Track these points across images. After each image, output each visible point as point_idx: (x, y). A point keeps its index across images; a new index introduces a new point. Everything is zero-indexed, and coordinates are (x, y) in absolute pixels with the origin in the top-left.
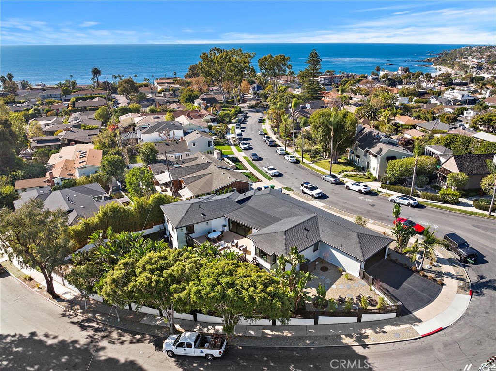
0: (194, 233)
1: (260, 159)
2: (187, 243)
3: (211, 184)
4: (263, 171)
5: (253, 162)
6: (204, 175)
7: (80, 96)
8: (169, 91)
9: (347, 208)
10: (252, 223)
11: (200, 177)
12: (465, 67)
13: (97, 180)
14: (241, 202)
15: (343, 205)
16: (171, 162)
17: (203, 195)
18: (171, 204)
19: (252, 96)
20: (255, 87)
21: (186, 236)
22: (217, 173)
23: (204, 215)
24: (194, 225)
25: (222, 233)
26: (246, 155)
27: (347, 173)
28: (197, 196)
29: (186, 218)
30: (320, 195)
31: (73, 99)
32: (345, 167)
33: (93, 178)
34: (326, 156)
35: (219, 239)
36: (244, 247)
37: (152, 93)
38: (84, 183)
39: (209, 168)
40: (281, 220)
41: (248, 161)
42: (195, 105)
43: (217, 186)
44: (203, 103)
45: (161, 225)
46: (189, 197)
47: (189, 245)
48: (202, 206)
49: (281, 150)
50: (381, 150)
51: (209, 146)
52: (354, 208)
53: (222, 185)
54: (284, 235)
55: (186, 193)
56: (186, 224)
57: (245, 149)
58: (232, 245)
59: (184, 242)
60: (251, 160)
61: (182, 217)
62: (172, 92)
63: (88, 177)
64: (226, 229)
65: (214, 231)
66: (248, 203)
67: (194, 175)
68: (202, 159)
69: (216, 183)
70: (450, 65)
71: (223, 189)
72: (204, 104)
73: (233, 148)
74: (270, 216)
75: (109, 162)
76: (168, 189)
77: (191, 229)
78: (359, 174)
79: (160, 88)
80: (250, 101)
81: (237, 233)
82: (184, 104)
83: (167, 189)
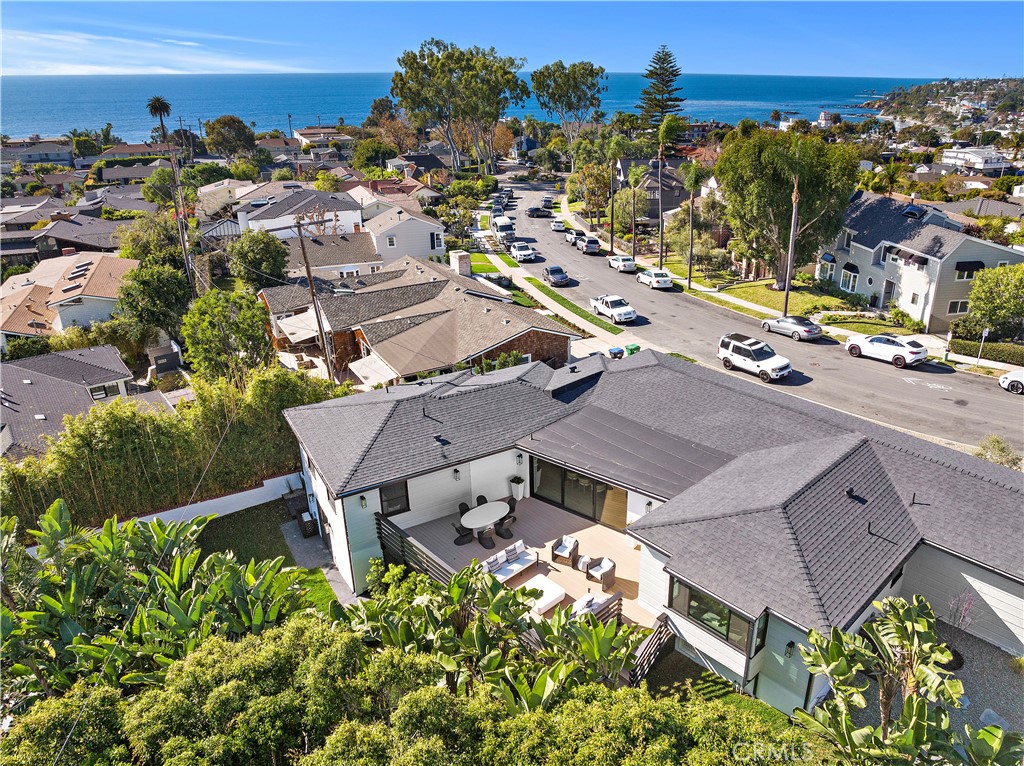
0: (407, 508)
1: (573, 283)
2: (383, 547)
3: (452, 341)
4: (590, 310)
5: (553, 289)
6: (429, 316)
7: (118, 158)
8: (327, 146)
9: (885, 410)
10: (625, 470)
11: (415, 322)
12: (948, 117)
13: (114, 337)
14: (565, 394)
15: (868, 401)
16: (325, 282)
17: (430, 373)
18: (324, 403)
19: (517, 161)
20: (522, 142)
21: (379, 524)
22: (466, 311)
23: (445, 443)
24: (410, 483)
25: (512, 509)
26: (532, 273)
27: (830, 313)
28: (410, 379)
29: (377, 458)
30: (785, 372)
31: (99, 163)
32: (816, 298)
33: (101, 332)
34: (748, 272)
35: (503, 531)
36: (606, 566)
37: (287, 152)
38: (72, 346)
39: (440, 297)
40: (731, 458)
41: (541, 288)
42: (389, 170)
43: (470, 345)
44: (407, 166)
45: (292, 477)
46: (384, 381)
47: (389, 558)
48: (432, 409)
49: (624, 260)
50: (938, 242)
51: (433, 248)
52: (906, 412)
53: (488, 344)
54: (782, 524)
55: (373, 369)
56: (377, 480)
57: (525, 261)
58: (555, 557)
59: (371, 545)
60: (548, 284)
61: (360, 452)
62: (335, 149)
63: (87, 329)
64: (522, 491)
65: (482, 500)
66: (592, 398)
67: (397, 316)
68: (418, 273)
69: (467, 338)
70: (917, 114)
71: (491, 354)
72: (412, 168)
73: (495, 260)
74: (685, 444)
75: (144, 283)
76: (319, 361)
77: (395, 495)
78: (867, 314)
79: (305, 142)
80: (513, 170)
81: (561, 506)
82: (363, 171)
83: (315, 360)
